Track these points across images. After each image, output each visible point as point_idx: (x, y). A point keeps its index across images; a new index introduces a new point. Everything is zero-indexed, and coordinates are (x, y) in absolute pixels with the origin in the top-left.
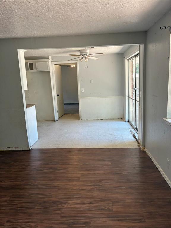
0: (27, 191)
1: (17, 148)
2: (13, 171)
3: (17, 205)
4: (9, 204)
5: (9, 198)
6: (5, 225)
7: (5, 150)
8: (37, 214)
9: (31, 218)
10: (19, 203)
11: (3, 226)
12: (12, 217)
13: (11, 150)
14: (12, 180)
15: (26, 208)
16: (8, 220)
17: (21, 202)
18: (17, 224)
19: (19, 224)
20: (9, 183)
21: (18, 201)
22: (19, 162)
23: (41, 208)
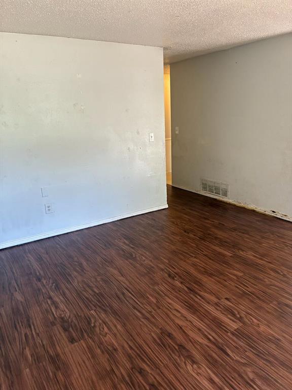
0: (269, 278)
1: (286, 216)
2: (264, 244)
3: (248, 287)
4: (239, 282)
5: (241, 274)
6: (222, 300)
7: (267, 213)
8: (268, 312)
9: (257, 312)
10: (251, 286)
11: (219, 300)
12: (234, 297)
13: (275, 216)
14: (257, 256)
15: (257, 297)
16: (228, 297)
17: (255, 287)
18: (236, 307)
19: (238, 309)
20: (252, 257)
21: (252, 283)
22: (278, 236)
23: (277, 309)
